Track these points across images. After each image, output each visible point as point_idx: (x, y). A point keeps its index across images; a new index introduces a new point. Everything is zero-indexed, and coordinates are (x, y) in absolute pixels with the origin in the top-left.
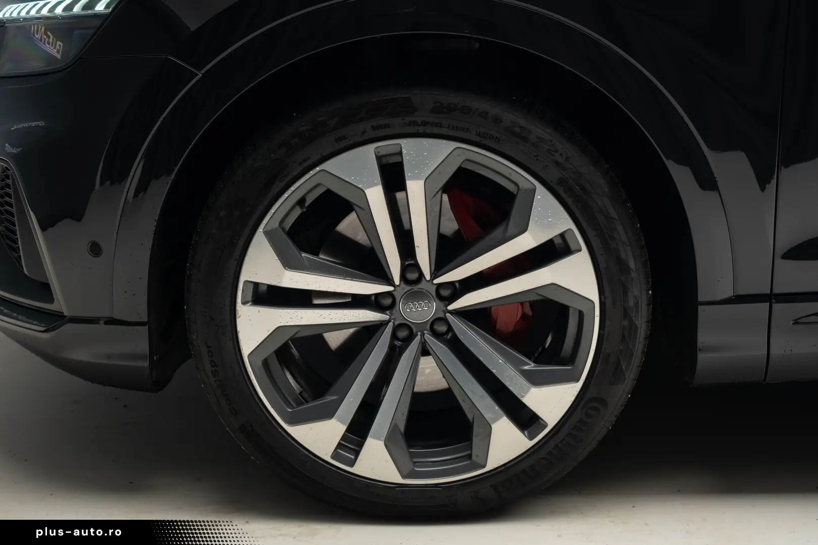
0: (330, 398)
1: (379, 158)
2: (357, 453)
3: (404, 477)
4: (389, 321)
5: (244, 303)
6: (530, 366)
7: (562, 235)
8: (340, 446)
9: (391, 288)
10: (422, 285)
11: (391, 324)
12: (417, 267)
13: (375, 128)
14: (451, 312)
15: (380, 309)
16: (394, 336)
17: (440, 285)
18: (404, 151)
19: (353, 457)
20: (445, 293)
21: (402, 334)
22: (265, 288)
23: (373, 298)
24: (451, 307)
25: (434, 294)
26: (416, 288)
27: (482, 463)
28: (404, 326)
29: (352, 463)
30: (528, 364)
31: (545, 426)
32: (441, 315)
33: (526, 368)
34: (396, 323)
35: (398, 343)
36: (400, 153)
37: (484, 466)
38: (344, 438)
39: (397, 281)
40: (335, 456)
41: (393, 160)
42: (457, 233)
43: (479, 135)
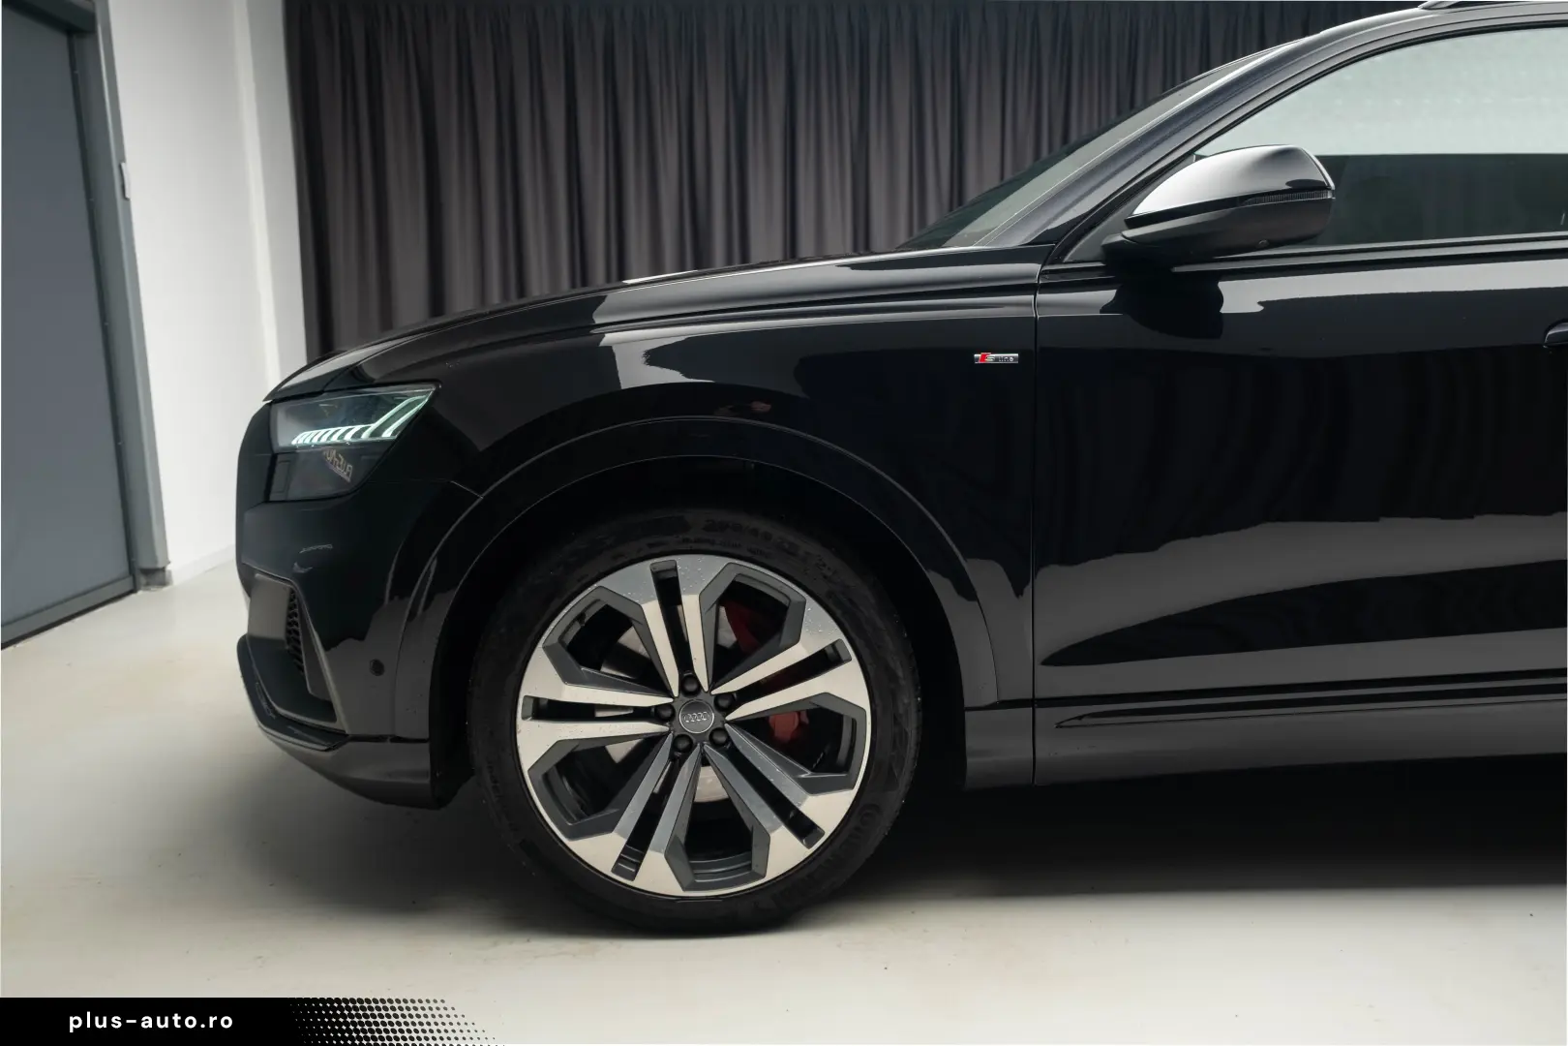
0: (610, 811)
1: (656, 575)
2: (637, 866)
3: (685, 889)
4: (669, 732)
5: (524, 718)
6: (807, 774)
7: (833, 645)
8: (620, 859)
9: (670, 700)
10: (701, 697)
11: (671, 735)
12: (694, 678)
13: (651, 545)
14: (729, 722)
15: (661, 721)
16: (674, 747)
17: (718, 696)
18: (679, 567)
19: (633, 870)
20: (724, 703)
21: (683, 745)
22: (545, 702)
23: (653, 710)
24: (728, 718)
25: (712, 704)
26: (695, 699)
27: (762, 873)
28: (684, 737)
29: (633, 877)
30: (805, 773)
31: (822, 834)
32: (720, 725)
33: (803, 776)
34: (676, 734)
35: (678, 754)
36: (675, 569)
37: (764, 876)
38: (625, 851)
39: (676, 693)
40: (616, 869)
41: (670, 575)
42: (736, 644)
43: (750, 550)
